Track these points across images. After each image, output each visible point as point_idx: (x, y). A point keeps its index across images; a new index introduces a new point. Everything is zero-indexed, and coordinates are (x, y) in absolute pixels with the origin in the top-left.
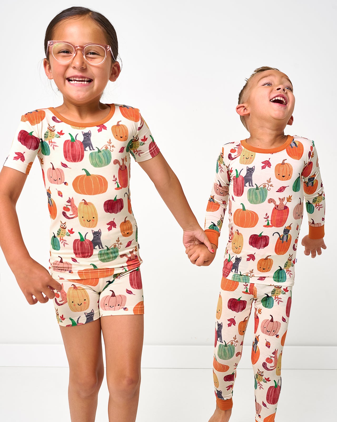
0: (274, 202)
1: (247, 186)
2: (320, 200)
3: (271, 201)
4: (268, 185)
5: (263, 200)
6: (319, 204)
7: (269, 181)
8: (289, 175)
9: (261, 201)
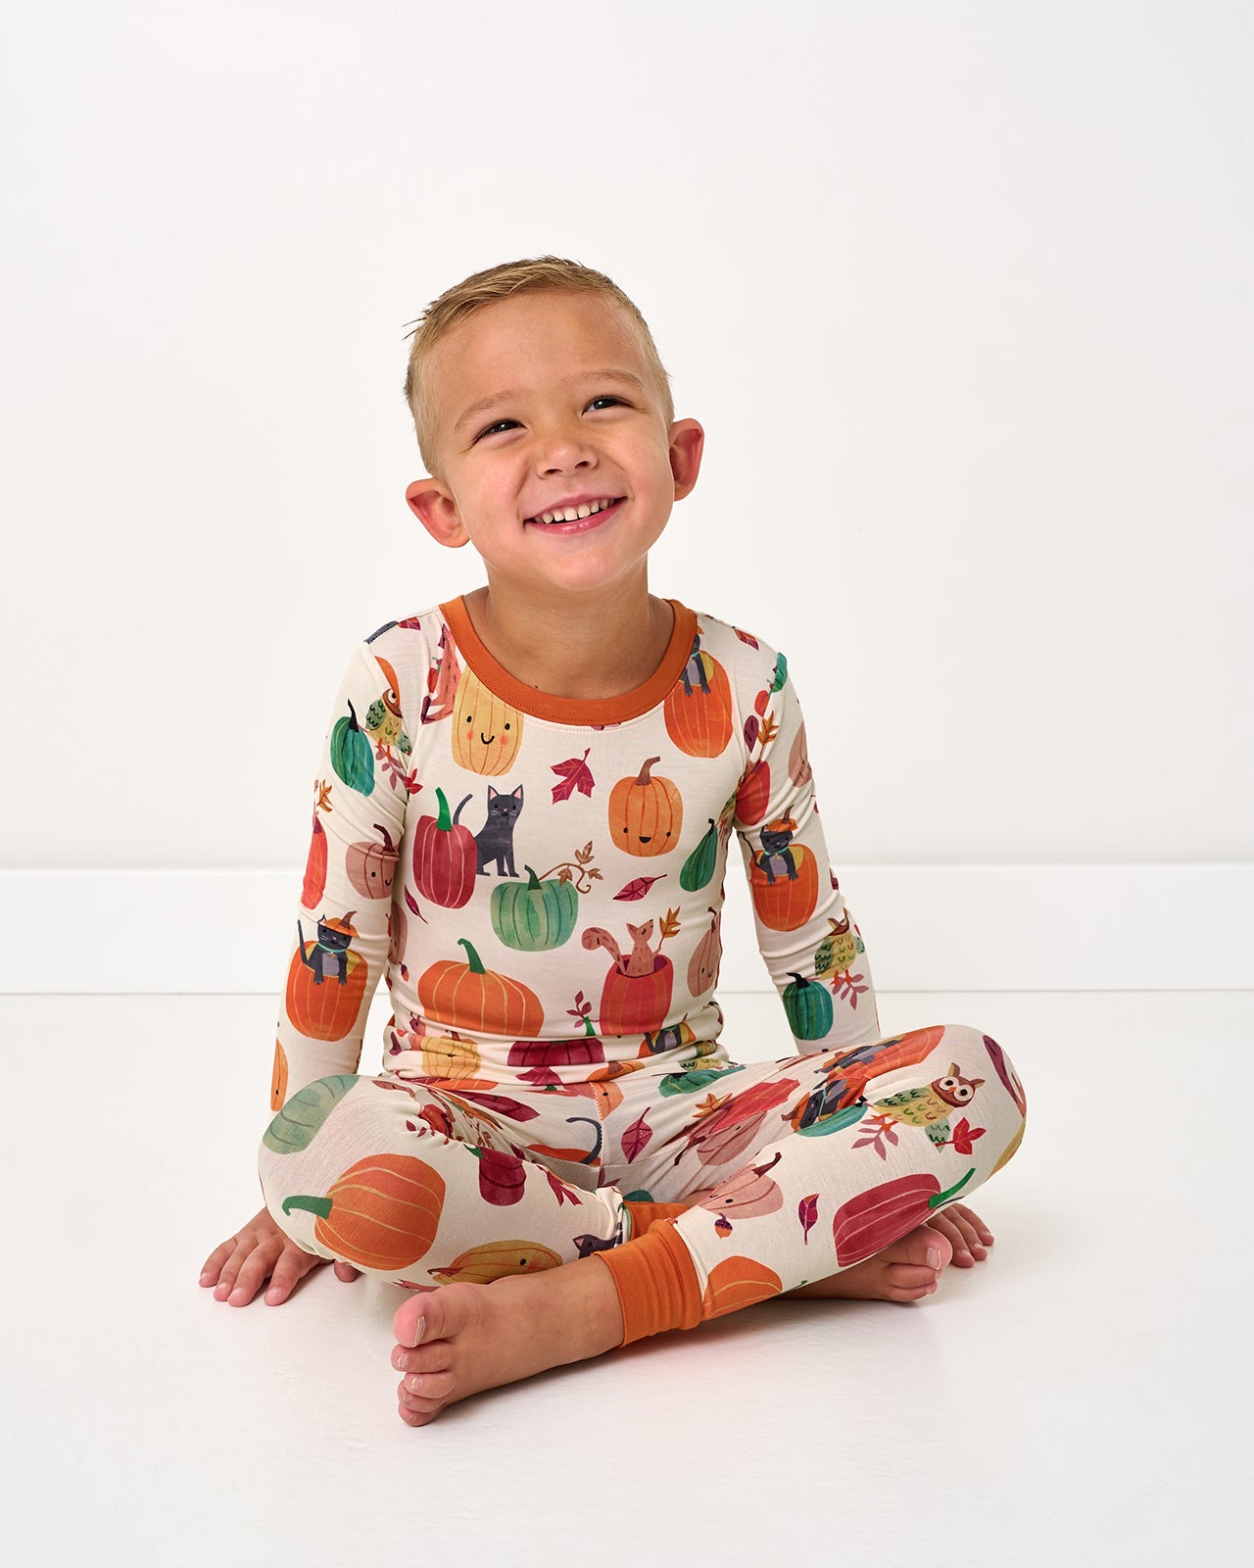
0: (610, 944)
1: (488, 874)
2: (845, 954)
3: (595, 938)
4: (582, 869)
5: (561, 936)
6: (847, 972)
7: (585, 856)
8: (669, 834)
9: (552, 939)
